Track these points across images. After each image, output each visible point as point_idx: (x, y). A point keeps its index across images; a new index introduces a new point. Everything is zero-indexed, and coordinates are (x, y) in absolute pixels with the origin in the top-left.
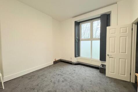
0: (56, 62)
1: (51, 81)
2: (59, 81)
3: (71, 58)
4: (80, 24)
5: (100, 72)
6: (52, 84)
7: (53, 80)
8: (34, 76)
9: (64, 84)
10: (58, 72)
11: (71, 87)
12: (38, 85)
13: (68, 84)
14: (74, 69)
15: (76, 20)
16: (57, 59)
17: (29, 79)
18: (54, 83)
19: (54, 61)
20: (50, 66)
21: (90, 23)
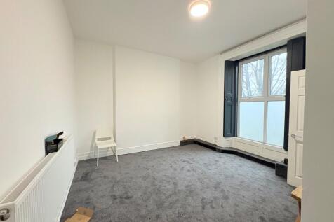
0: (185, 143)
1: (171, 167)
2: (183, 169)
3: (216, 138)
4: (240, 63)
5: (277, 174)
6: (172, 170)
7: (174, 166)
8: (149, 156)
9: (189, 174)
10: (185, 158)
11: (199, 179)
12: (153, 167)
13: (196, 175)
14: (217, 159)
15: (227, 58)
16: (188, 138)
17: (143, 158)
18: (175, 170)
19: (182, 139)
20: (173, 147)
21: (263, 60)
